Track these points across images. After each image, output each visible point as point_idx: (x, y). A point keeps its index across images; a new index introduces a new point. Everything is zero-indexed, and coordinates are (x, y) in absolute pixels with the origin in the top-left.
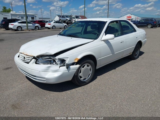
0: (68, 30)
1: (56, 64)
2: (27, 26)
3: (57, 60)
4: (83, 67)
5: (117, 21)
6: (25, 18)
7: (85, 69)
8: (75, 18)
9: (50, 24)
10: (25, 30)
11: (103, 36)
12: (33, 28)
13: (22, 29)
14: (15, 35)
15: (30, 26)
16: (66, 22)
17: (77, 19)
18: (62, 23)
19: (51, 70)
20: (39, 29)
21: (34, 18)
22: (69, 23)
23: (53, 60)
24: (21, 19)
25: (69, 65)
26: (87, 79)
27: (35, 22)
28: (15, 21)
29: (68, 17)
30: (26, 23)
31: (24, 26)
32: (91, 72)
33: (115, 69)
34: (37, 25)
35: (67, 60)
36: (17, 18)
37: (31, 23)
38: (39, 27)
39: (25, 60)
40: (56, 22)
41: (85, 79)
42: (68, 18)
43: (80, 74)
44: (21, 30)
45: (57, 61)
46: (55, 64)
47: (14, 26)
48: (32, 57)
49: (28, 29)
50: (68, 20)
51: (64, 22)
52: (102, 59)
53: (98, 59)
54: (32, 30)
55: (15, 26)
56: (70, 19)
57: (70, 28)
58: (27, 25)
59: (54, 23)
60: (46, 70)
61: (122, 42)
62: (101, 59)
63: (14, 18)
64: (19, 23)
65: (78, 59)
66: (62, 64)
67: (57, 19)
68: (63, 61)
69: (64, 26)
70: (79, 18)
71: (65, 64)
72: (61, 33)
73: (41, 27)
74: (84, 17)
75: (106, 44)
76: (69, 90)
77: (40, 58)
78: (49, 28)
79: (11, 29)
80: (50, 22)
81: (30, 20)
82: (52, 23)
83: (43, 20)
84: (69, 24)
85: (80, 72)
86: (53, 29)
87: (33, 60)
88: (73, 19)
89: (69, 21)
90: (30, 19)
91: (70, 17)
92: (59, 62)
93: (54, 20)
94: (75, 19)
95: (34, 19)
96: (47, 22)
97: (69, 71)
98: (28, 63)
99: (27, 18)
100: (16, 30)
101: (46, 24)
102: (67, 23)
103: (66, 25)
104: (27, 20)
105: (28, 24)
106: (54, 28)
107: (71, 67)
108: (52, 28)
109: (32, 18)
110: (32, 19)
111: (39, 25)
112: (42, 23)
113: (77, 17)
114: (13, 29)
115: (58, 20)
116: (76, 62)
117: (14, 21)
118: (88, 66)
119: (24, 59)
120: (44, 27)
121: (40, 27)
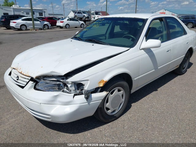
0: (86, 31)
1: (69, 90)
2: (34, 24)
3: (70, 84)
4: (112, 93)
5: (161, 19)
6: (30, 14)
7: (115, 96)
9: (63, 22)
10: (30, 29)
11: (143, 43)
12: (41, 27)
13: (27, 28)
14: (17, 35)
15: (37, 25)
16: (83, 19)
17: (97, 16)
18: (78, 21)
19: (60, 102)
20: (48, 29)
21: (42, 13)
22: (87, 20)
23: (63, 83)
24: (26, 15)
25: (89, 93)
26: (116, 112)
27: (43, 19)
28: (19, 18)
29: (86, 13)
30: (32, 21)
31: (30, 25)
32: (123, 100)
33: (157, 90)
34: (46, 23)
35: (87, 84)
36: (22, 14)
37: (38, 21)
38: (48, 26)
39: (18, 81)
40: (71, 19)
41: (114, 111)
42: (85, 15)
43: (108, 105)
44: (26, 30)
45: (69, 86)
46: (66, 90)
47: (16, 25)
48: (30, 78)
49: (34, 28)
50: (85, 17)
51: (81, 19)
52: (141, 78)
53: (134, 79)
54: (40, 29)
55: (18, 24)
57: (90, 28)
58: (33, 22)
59: (68, 20)
60: (52, 102)
61: (169, 51)
62: (139, 78)
63: (17, 13)
64: (23, 20)
65: (105, 81)
66: (78, 92)
67: (72, 15)
68: (79, 86)
69: (81, 24)
70: (100, 15)
71: (83, 91)
72: (77, 36)
73: (52, 26)
74: (105, 13)
75: (146, 55)
76: (89, 130)
77: (42, 81)
78: (61, 27)
79: (13, 28)
80: (63, 20)
81: (37, 17)
82: (66, 21)
83: (54, 16)
84: (86, 22)
85: (107, 102)
86: (66, 28)
87: (31, 82)
88: (92, 16)
89: (87, 18)
90: (37, 15)
91: (89, 12)
92: (73, 88)
93: (68, 17)
94: (94, 16)
95: (42, 15)
96: (59, 19)
97: (89, 104)
98: (23, 87)
99: (33, 13)
100: (19, 30)
101: (57, 21)
102: (85, 21)
103: (82, 24)
104: (33, 17)
105: (35, 22)
106: (68, 26)
107: (94, 95)
108: (66, 26)
109: (39, 13)
110: (40, 15)
111: (48, 23)
112: (53, 21)
113: (97, 13)
114: (16, 28)
115: (73, 17)
116: (101, 87)
117: (17, 17)
118: (119, 91)
119: (18, 79)
120: (56, 25)
121: (50, 25)
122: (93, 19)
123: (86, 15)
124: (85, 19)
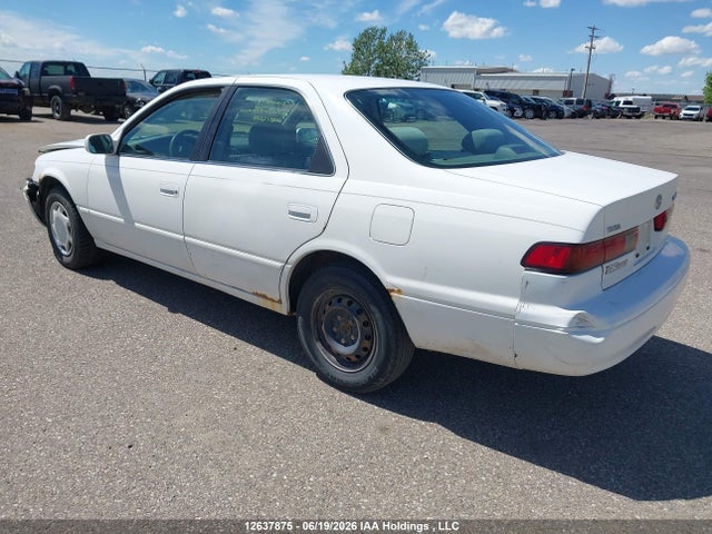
75: (104, 167)
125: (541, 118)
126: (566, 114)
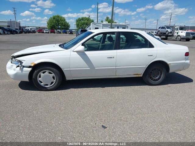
4: (43, 73)
8: (178, 30)
17: (181, 31)
26: (49, 86)
29: (171, 29)
32: (55, 80)
34: (122, 36)
35: (24, 63)
41: (46, 85)
43: (40, 79)
50: (168, 32)
53: (64, 69)
56: (172, 31)
61: (111, 58)
65: (35, 63)
75: (78, 55)
88: (175, 31)
89: (170, 33)
113: (181, 28)
116: (32, 66)
118: (50, 73)
121: (125, 38)
122: (176, 34)
123: (169, 30)
124: (168, 34)
125: (12, 34)
126: (18, 33)
